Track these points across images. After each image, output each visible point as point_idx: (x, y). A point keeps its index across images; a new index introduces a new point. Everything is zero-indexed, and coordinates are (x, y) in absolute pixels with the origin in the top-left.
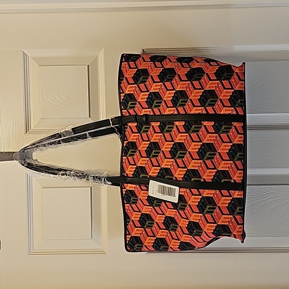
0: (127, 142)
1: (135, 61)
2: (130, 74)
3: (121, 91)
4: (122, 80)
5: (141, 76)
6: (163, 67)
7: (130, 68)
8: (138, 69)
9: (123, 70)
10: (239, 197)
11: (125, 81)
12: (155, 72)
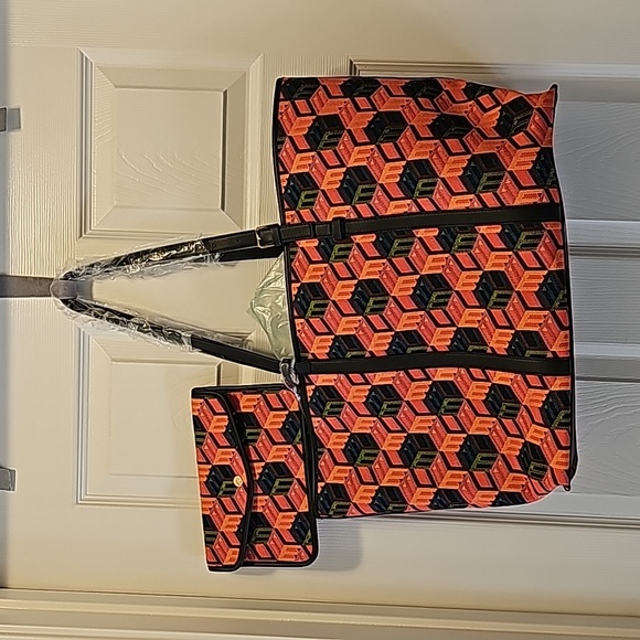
0: (299, 285)
1: (308, 98)
2: (299, 128)
3: (281, 170)
4: (282, 143)
5: (325, 132)
6: (375, 109)
7: (299, 115)
8: (318, 117)
9: (283, 119)
10: (563, 388)
11: (288, 145)
12: (357, 122)
